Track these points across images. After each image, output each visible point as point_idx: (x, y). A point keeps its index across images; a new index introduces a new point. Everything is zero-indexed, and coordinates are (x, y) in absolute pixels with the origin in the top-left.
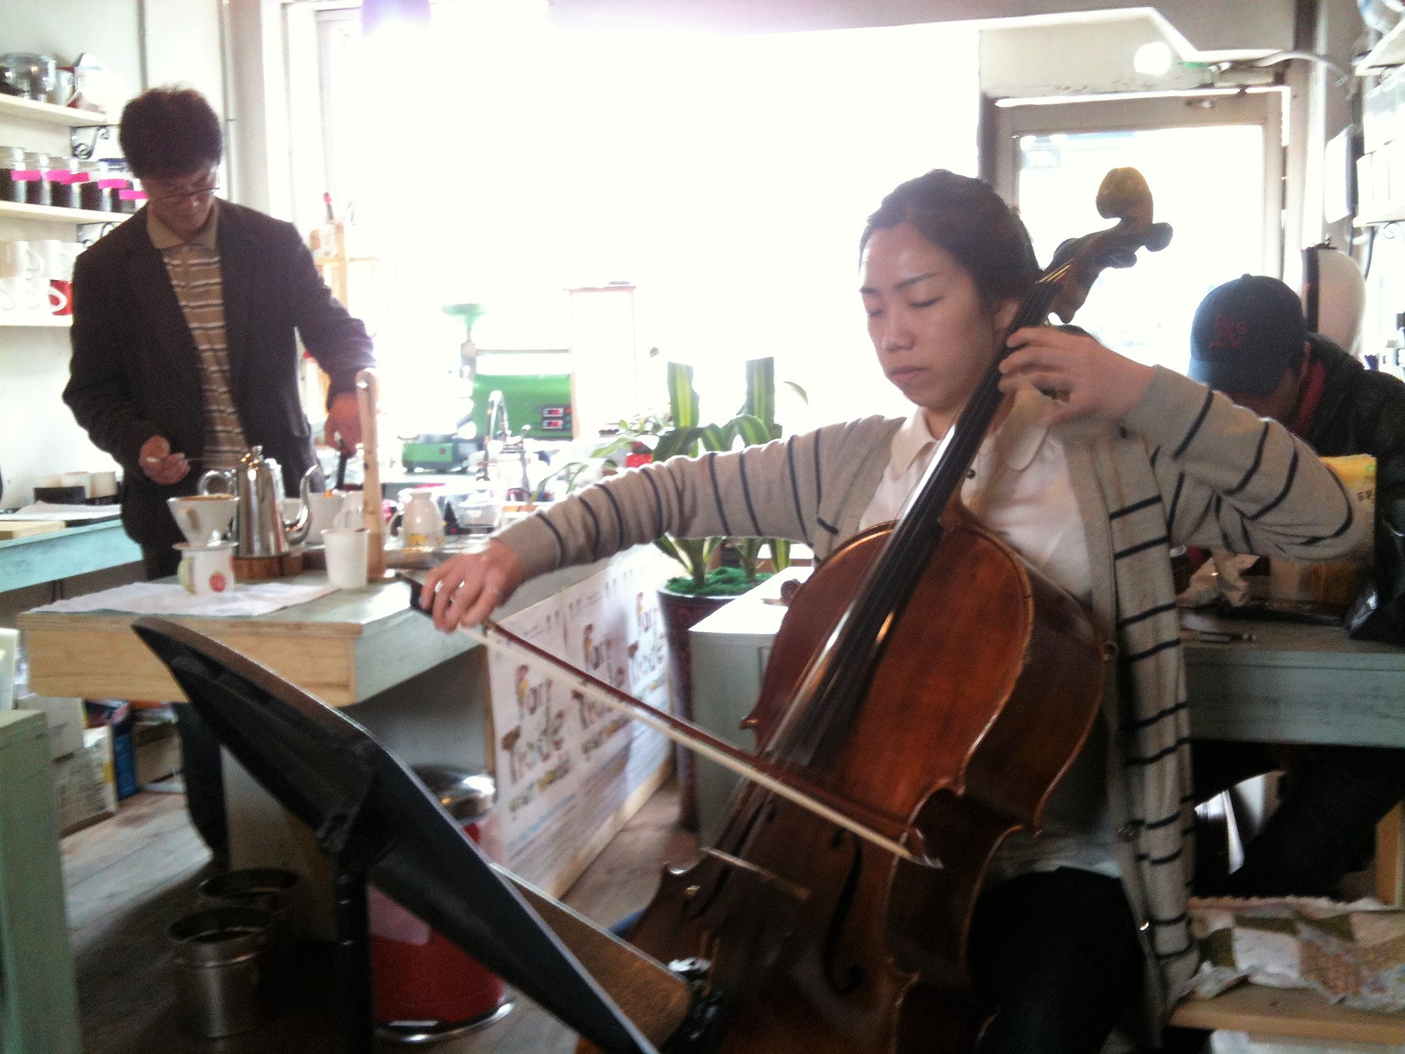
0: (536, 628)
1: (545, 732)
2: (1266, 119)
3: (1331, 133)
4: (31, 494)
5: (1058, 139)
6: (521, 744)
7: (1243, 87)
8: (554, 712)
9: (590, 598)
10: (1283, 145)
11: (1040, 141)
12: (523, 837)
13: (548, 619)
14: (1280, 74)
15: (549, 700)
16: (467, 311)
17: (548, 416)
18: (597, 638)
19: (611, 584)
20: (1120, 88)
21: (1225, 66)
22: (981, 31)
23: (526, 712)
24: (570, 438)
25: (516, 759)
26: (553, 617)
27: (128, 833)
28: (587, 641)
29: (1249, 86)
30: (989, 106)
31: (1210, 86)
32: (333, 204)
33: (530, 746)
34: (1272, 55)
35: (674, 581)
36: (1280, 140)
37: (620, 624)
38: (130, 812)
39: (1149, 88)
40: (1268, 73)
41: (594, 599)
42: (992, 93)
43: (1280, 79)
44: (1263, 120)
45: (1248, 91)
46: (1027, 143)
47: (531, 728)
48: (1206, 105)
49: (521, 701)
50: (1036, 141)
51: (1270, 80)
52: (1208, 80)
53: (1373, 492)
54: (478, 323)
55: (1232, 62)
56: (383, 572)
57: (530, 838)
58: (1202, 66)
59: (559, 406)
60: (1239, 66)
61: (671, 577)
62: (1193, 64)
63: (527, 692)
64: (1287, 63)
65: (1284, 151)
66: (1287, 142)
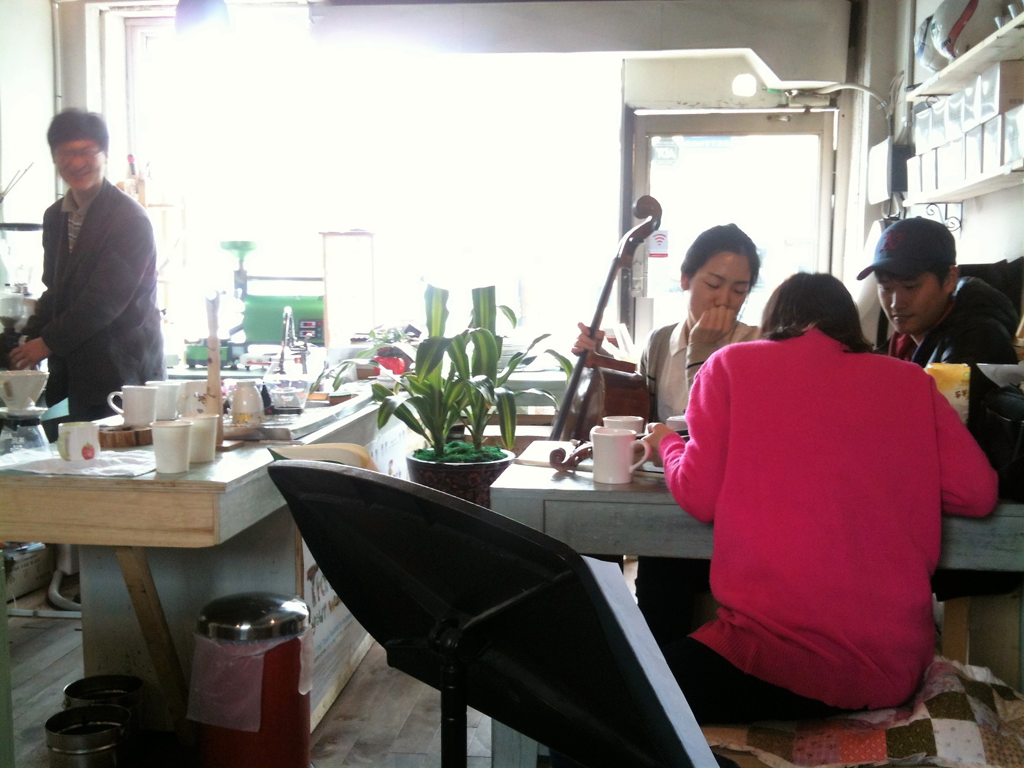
2: (822, 130)
3: (874, 140)
5: (678, 139)
7: (808, 108)
10: (835, 148)
11: (665, 141)
14: (834, 99)
16: (241, 247)
17: (304, 327)
20: (723, 105)
21: (795, 93)
22: (624, 60)
24: (322, 344)
25: (316, 586)
29: (811, 107)
30: (629, 113)
31: (786, 106)
32: (135, 163)
34: (829, 86)
35: (419, 452)
36: (832, 147)
39: (742, 106)
40: (826, 98)
42: (632, 105)
43: (833, 103)
44: (820, 133)
45: (812, 110)
46: (656, 141)
48: (784, 119)
50: (661, 141)
51: (828, 103)
52: (784, 102)
54: (249, 256)
55: (799, 90)
57: (323, 648)
58: (779, 92)
59: (312, 320)
60: (803, 93)
61: (416, 448)
62: (773, 90)
64: (838, 93)
65: (835, 153)
66: (837, 147)
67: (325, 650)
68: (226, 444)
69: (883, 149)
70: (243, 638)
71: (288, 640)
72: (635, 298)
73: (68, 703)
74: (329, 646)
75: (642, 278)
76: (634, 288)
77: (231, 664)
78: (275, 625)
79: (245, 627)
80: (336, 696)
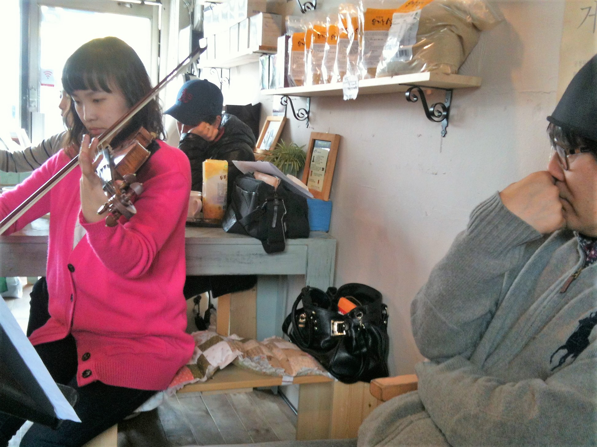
2: (152, 16)
3: (182, 26)
5: (58, 10)
7: (143, 1)
11: (50, 9)
29: (145, 1)
36: (158, 28)
43: (158, 1)
44: (151, 18)
45: (145, 3)
46: (44, 9)
48: (128, 6)
50: (47, 9)
53: (227, 176)
65: (160, 32)
66: (161, 28)
69: (187, 32)
72: (31, 113)
75: (36, 100)
76: (31, 106)
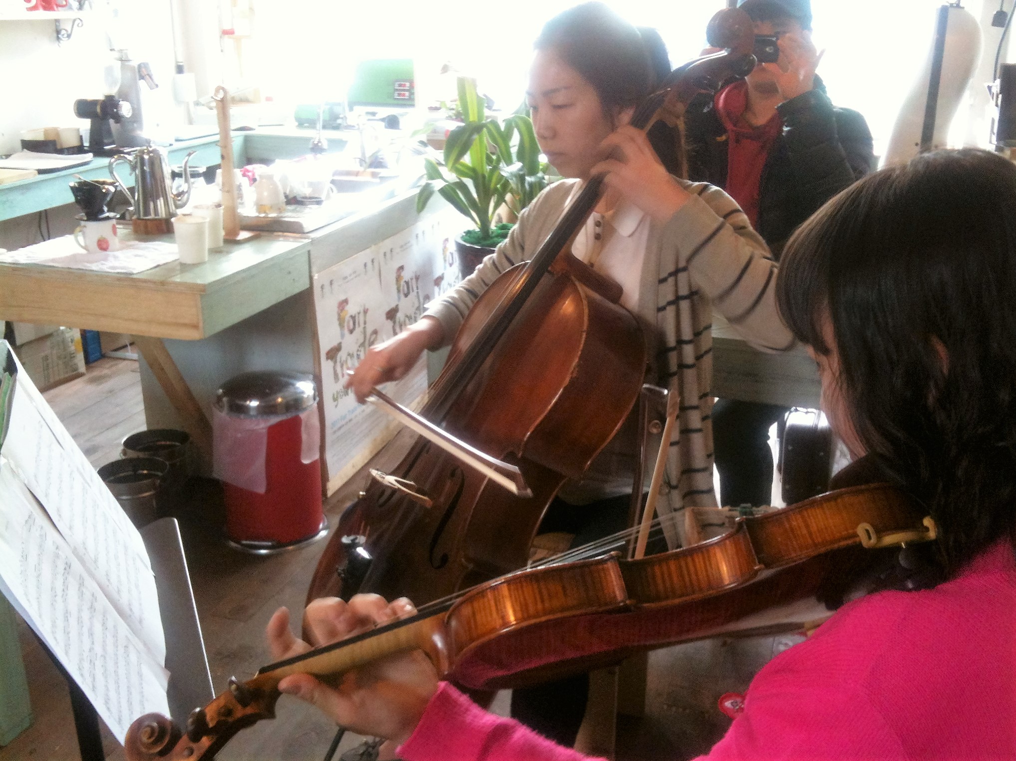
0: (355, 272)
1: (362, 345)
4: (19, 145)
6: (342, 355)
8: (369, 331)
9: (402, 247)
12: (343, 418)
13: (365, 265)
15: (365, 323)
17: (398, 88)
18: (407, 275)
19: (420, 236)
23: (346, 332)
24: (413, 105)
25: (338, 364)
26: (369, 265)
27: (92, 389)
28: (398, 278)
33: (350, 355)
35: (469, 233)
37: (429, 263)
38: (96, 373)
41: (405, 247)
47: (350, 343)
49: (341, 325)
56: (237, 234)
57: (348, 418)
59: (406, 81)
61: (466, 230)
63: (347, 318)
67: (350, 420)
68: (244, 235)
70: (252, 413)
71: (290, 417)
73: (124, 453)
74: (356, 416)
77: (239, 435)
78: (280, 404)
79: (254, 404)
80: (369, 457)
